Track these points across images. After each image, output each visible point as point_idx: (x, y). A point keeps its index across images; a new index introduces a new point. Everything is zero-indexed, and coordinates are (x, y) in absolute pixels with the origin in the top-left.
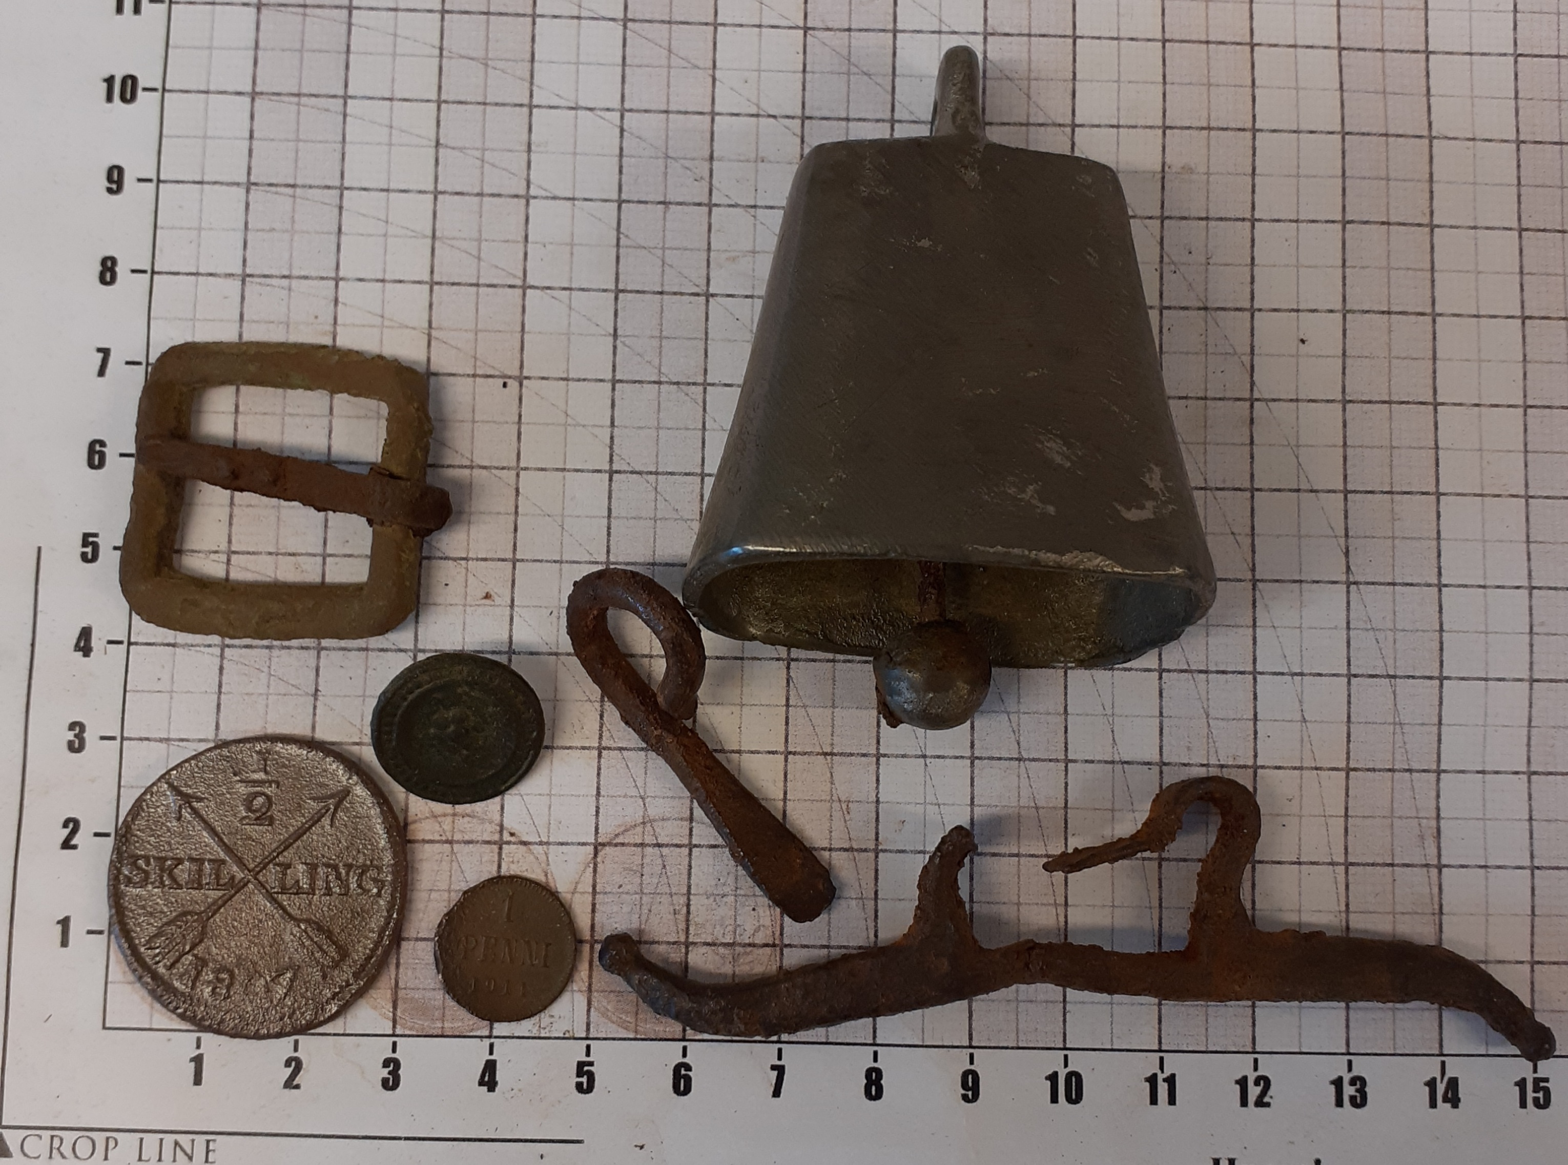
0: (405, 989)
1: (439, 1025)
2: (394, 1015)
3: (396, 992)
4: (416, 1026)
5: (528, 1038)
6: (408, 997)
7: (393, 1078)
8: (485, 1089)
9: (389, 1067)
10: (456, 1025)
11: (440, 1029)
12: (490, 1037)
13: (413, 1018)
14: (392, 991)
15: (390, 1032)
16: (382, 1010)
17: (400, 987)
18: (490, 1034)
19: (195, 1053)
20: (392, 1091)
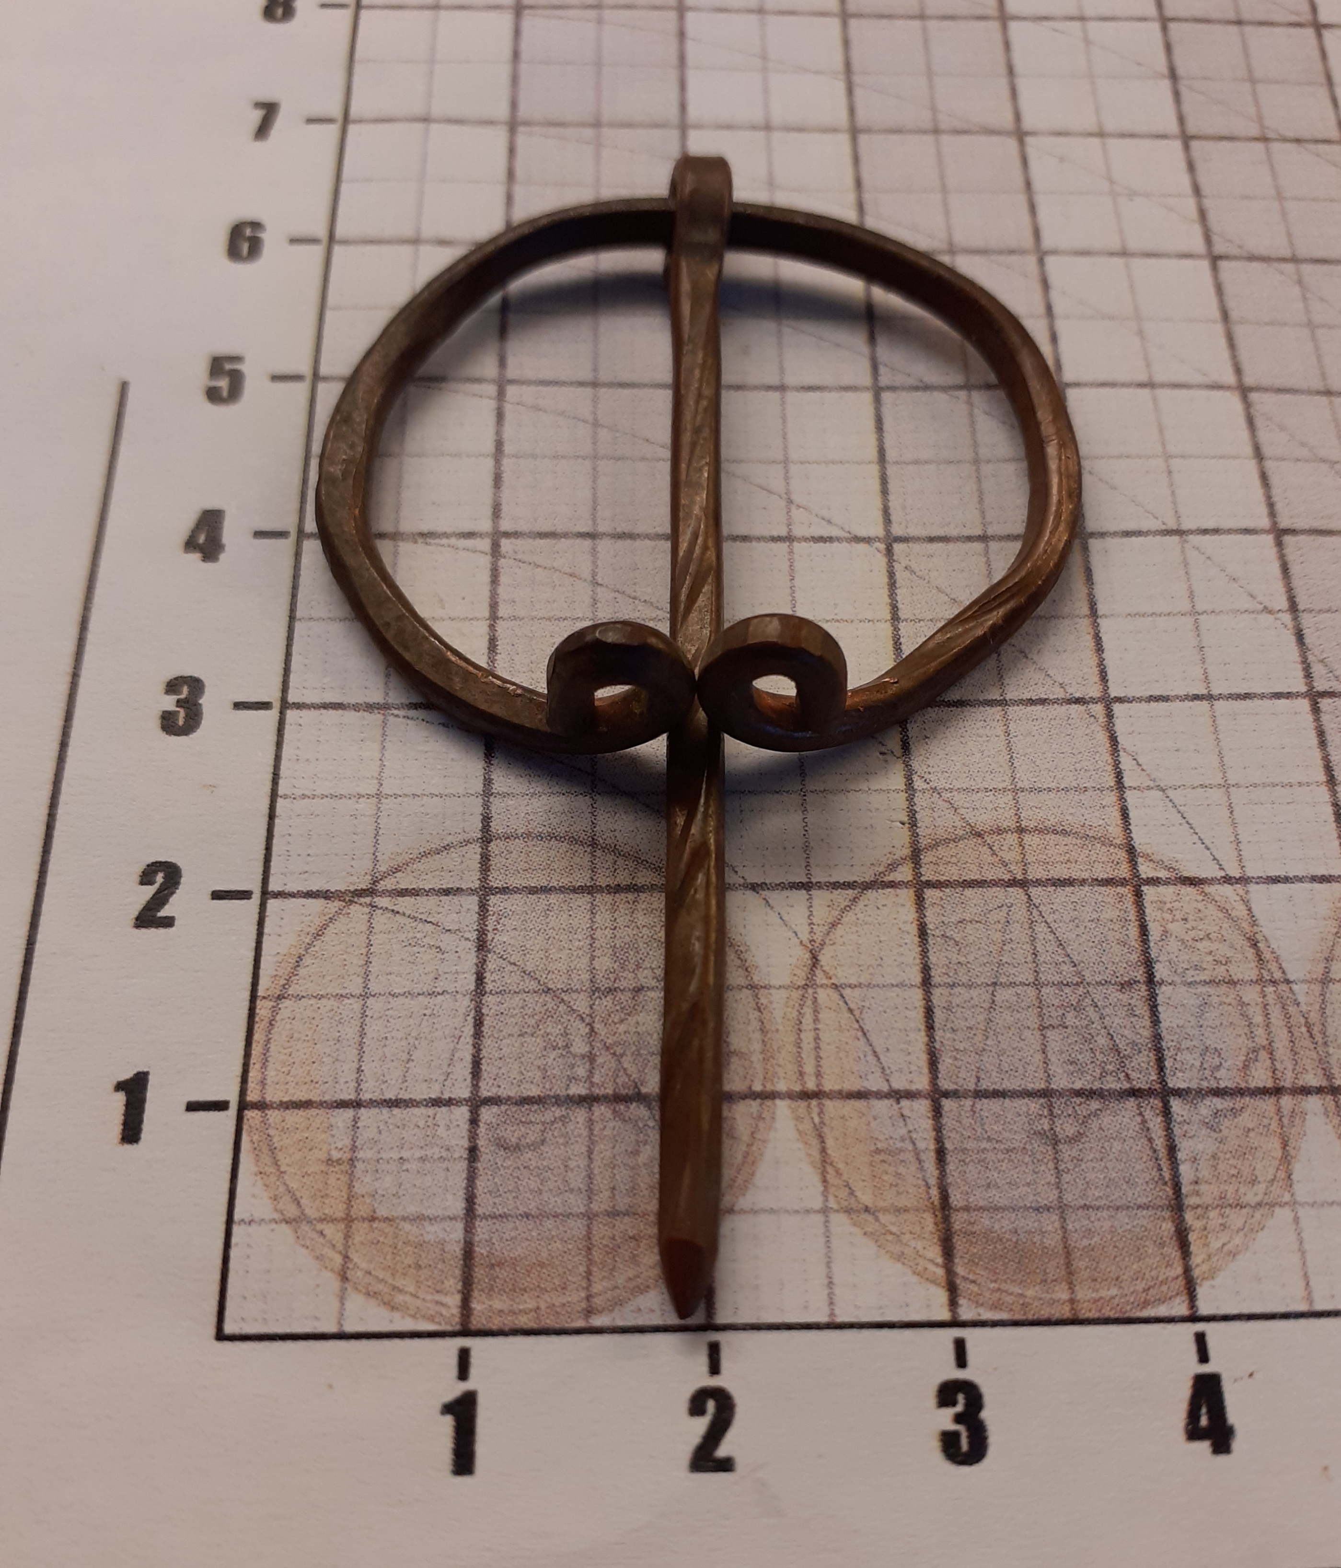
0: (967, 1209)
1: (1065, 1296)
2: (950, 1272)
3: (946, 1219)
4: (1009, 1299)
5: (1286, 1316)
6: (976, 1228)
7: (969, 1429)
8: (1204, 1447)
9: (954, 1404)
10: (1104, 1293)
11: (1067, 1304)
12: (1194, 1318)
13: (998, 1279)
14: (936, 1216)
15: (944, 1315)
16: (916, 1261)
17: (953, 1206)
18: (1191, 1312)
19: (455, 1390)
20: (971, 1464)
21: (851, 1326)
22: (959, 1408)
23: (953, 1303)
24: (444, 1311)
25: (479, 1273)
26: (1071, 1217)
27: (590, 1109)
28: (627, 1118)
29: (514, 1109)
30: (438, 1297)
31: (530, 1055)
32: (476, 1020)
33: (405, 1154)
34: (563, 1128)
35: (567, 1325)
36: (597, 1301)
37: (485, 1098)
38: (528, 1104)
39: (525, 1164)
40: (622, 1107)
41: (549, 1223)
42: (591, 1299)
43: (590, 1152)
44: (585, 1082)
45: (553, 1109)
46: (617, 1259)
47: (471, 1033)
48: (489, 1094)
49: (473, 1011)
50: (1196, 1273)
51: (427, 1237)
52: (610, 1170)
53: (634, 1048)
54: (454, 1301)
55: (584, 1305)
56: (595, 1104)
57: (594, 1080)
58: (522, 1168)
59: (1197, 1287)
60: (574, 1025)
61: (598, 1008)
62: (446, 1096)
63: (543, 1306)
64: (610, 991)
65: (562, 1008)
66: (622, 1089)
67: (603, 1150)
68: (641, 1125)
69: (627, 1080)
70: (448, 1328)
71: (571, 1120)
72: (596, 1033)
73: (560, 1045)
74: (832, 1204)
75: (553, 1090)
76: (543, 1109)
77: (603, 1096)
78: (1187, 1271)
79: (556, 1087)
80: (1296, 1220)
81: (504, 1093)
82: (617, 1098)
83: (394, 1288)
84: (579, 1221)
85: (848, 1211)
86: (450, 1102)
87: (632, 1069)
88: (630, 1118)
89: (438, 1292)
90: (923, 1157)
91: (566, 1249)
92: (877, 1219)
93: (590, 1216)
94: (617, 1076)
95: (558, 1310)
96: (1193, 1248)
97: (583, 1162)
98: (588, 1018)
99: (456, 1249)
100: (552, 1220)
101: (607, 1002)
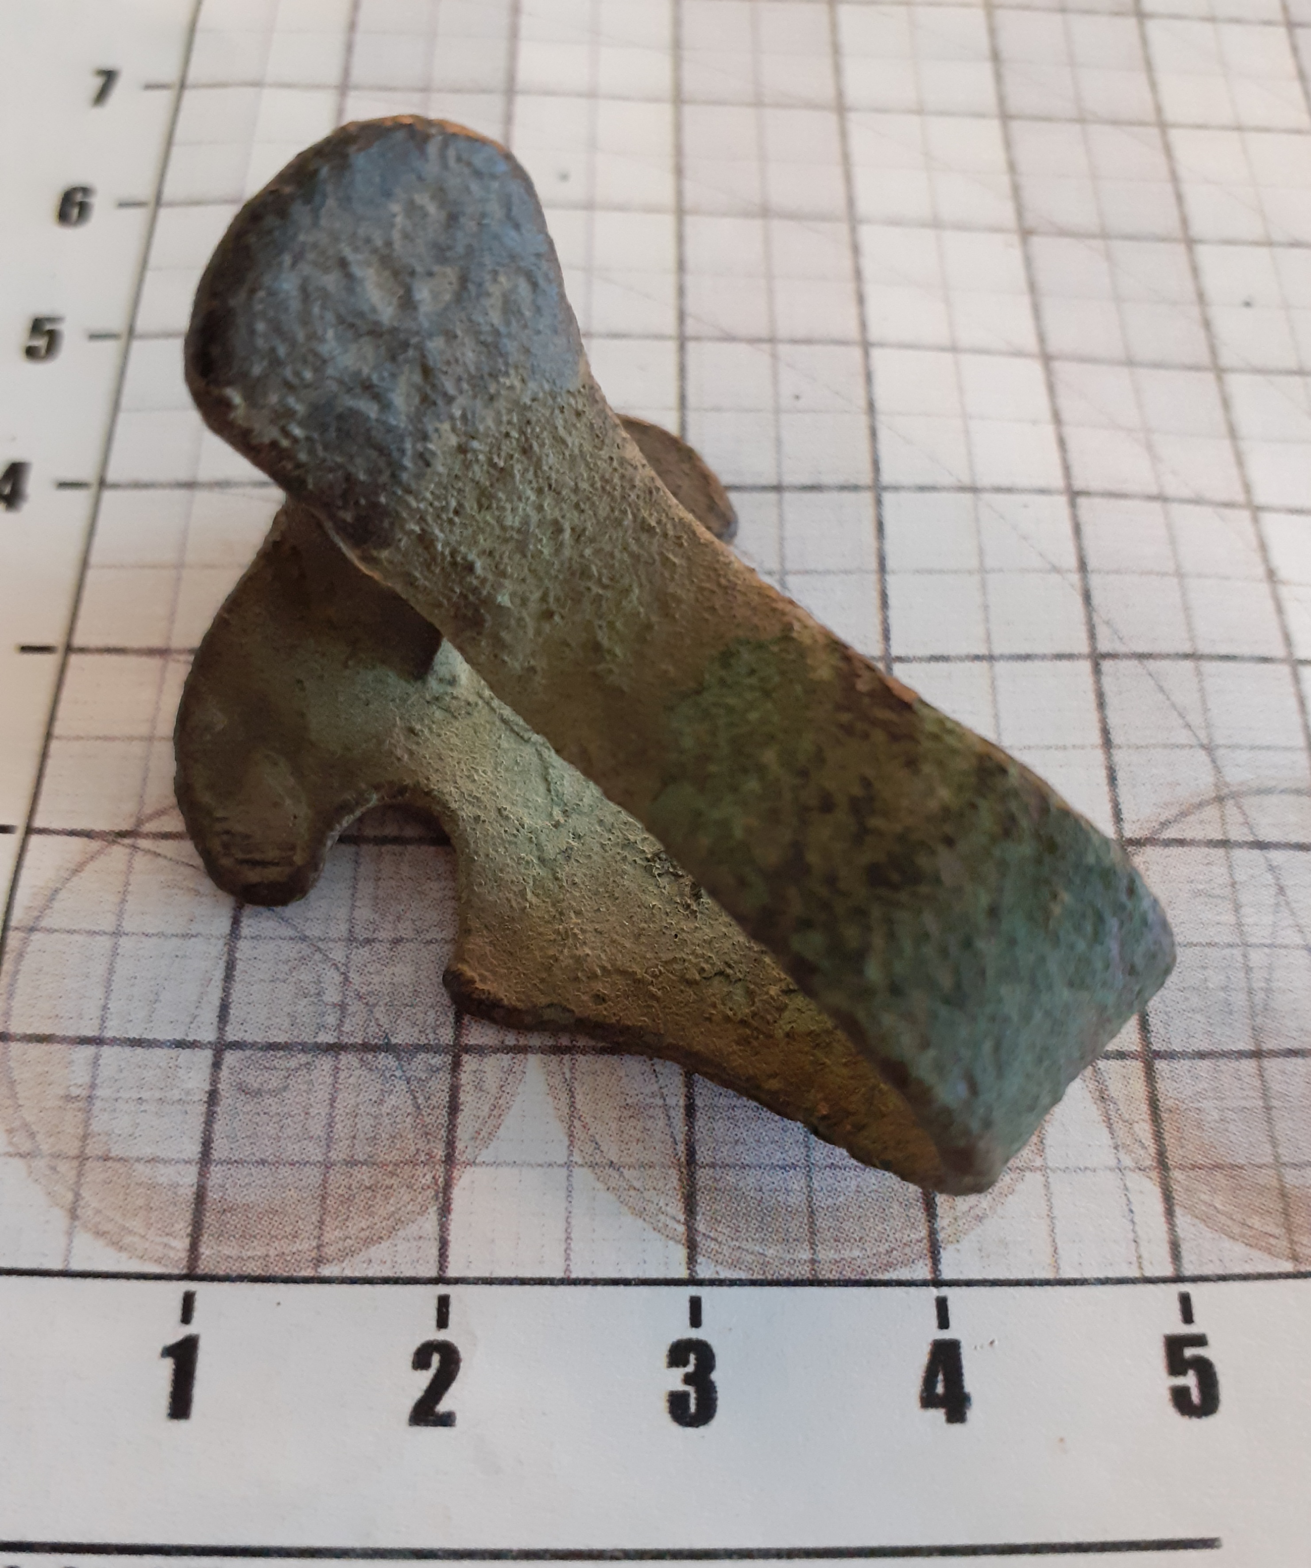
0: (713, 1166)
1: (806, 1255)
2: (691, 1230)
3: (691, 1176)
4: (749, 1258)
5: (1030, 1283)
6: (721, 1185)
7: (697, 1392)
8: (939, 1414)
9: (685, 1363)
10: (846, 1254)
11: (808, 1264)
12: (937, 1283)
13: (739, 1237)
14: (682, 1173)
15: (682, 1273)
16: (658, 1218)
17: (699, 1163)
18: (933, 1276)
19: (177, 1333)
20: (697, 1427)
21: (586, 1282)
22: (690, 1368)
23: (691, 1260)
24: (172, 1254)
25: (209, 1218)
26: (817, 1176)
27: (337, 1058)
28: (374, 1068)
29: (260, 1055)
30: (165, 1240)
31: (280, 1002)
32: (228, 964)
33: (145, 1095)
34: (307, 1075)
35: (295, 1274)
36: (329, 1251)
37: (230, 1042)
38: (273, 1050)
39: (266, 1111)
40: (370, 1057)
41: (285, 1171)
42: (321, 1248)
43: (333, 1100)
44: (334, 1031)
45: (299, 1056)
46: (351, 1209)
47: (222, 977)
48: (236, 1039)
49: (226, 955)
50: (941, 1236)
51: (161, 1180)
52: (352, 1119)
53: (388, 999)
54: (182, 1245)
55: (313, 1254)
56: (343, 1053)
57: (343, 1029)
58: (262, 1114)
59: (941, 1250)
60: (328, 973)
61: (355, 958)
62: (191, 1038)
63: (272, 1253)
64: (368, 941)
65: (318, 956)
66: (371, 1039)
67: (346, 1099)
68: (388, 1075)
69: (377, 1030)
70: (176, 1271)
71: (316, 1067)
72: (351, 982)
73: (312, 993)
74: (577, 1158)
75: (301, 1037)
76: (289, 1056)
77: (351, 1045)
78: (932, 1233)
79: (304, 1034)
80: (1047, 1186)
81: (249, 1038)
82: (366, 1047)
83: (124, 1228)
84: (316, 1169)
85: (592, 1166)
86: (194, 1045)
87: (383, 1020)
88: (376, 1068)
89: (167, 1234)
90: (672, 1113)
91: (299, 1198)
92: (621, 1175)
93: (328, 1165)
94: (368, 1025)
95: (289, 1258)
96: (939, 1211)
97: (324, 1110)
98: (344, 967)
99: (188, 1192)
100: (288, 1168)
101: (364, 952)
